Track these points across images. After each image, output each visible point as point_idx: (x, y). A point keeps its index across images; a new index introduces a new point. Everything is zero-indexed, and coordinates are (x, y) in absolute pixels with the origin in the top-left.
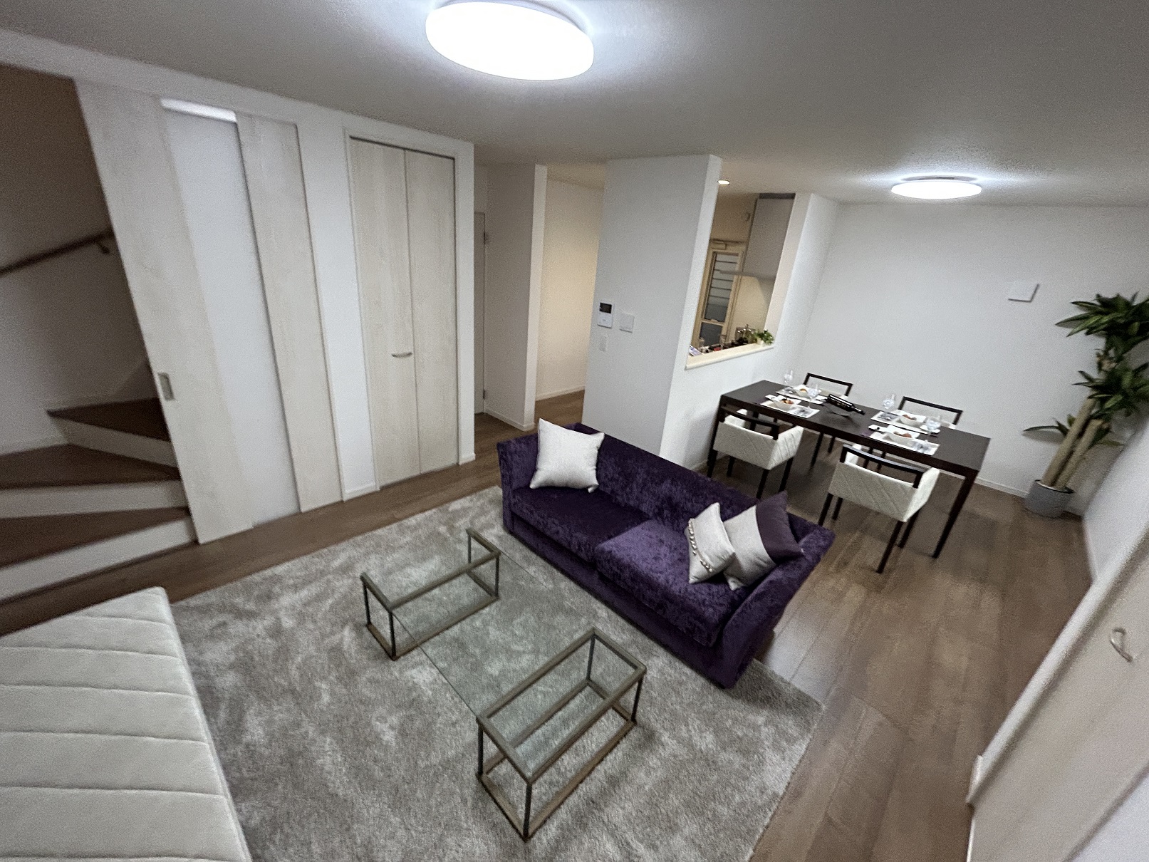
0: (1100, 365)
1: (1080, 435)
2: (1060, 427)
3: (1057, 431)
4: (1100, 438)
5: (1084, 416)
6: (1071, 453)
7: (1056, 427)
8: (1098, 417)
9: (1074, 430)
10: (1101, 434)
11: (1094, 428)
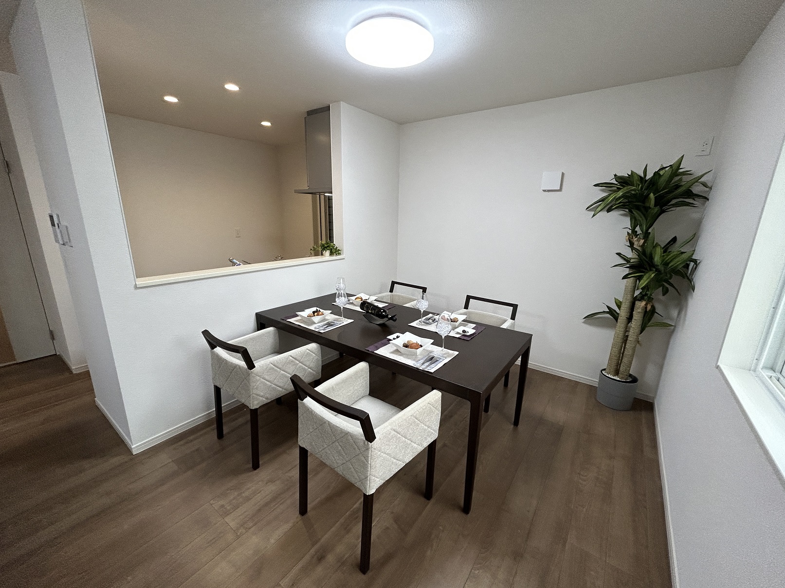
0: (632, 245)
1: (630, 319)
2: (611, 311)
3: (608, 315)
4: (650, 320)
5: (629, 297)
6: (625, 339)
7: (607, 312)
8: (641, 298)
9: (623, 313)
10: (649, 315)
11: (639, 310)
